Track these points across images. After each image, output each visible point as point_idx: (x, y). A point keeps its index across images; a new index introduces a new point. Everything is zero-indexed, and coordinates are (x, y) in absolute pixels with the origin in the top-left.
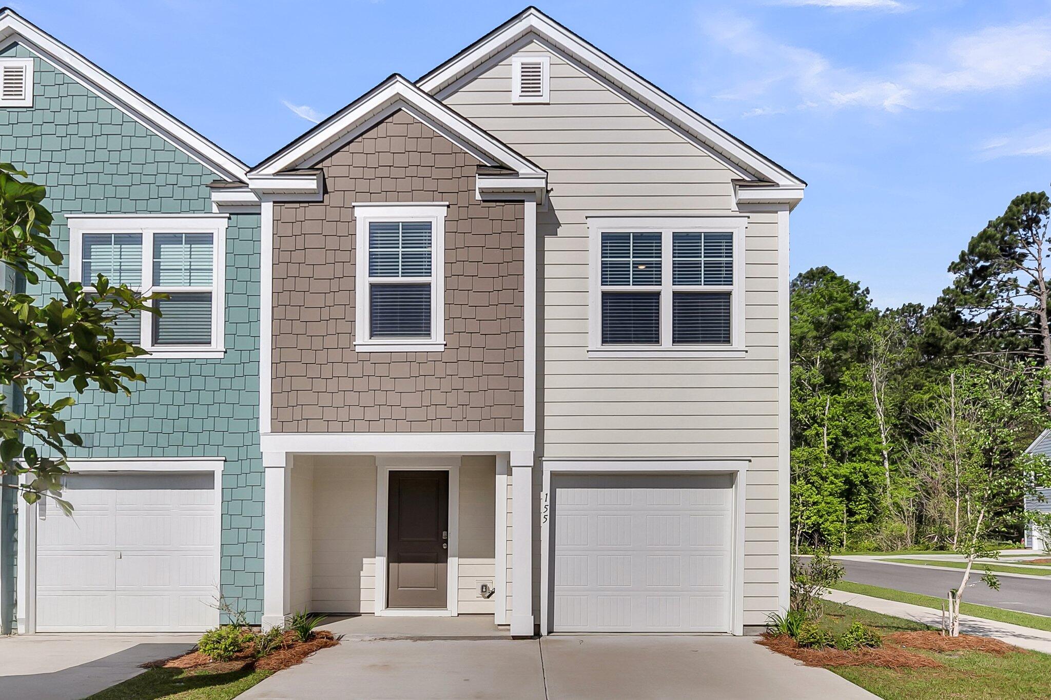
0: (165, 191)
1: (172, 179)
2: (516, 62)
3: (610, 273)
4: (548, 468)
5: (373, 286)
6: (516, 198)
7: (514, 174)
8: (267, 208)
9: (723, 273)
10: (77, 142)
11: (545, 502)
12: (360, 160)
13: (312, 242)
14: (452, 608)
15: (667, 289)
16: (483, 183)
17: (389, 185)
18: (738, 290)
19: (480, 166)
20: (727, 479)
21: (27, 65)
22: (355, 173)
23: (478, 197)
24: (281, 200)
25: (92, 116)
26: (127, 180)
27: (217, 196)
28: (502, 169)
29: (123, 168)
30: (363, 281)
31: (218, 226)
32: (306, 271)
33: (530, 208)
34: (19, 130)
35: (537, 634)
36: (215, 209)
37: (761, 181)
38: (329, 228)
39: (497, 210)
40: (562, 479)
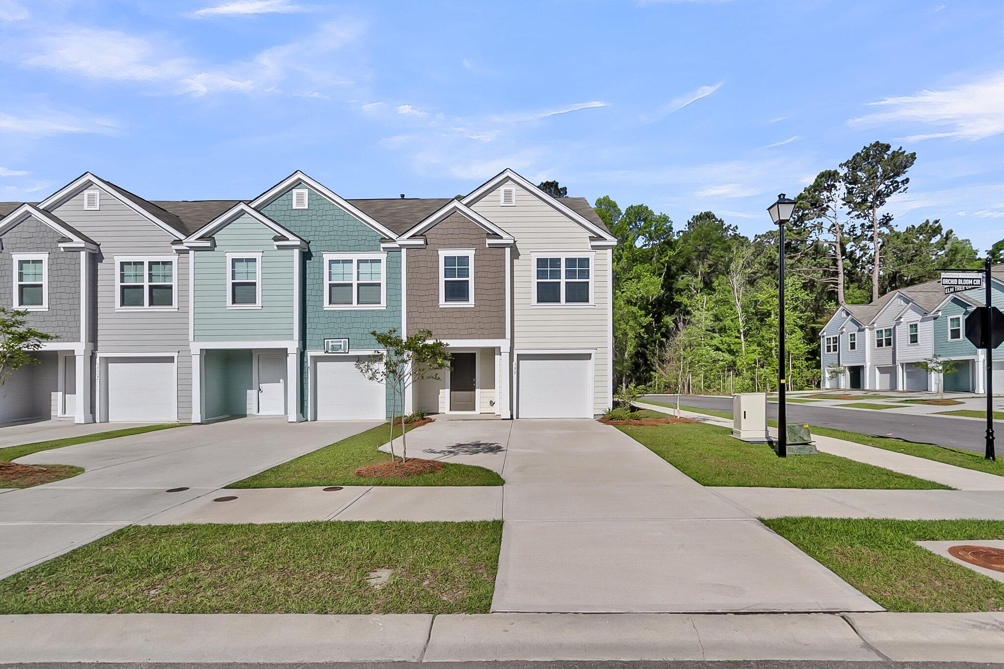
0: (362, 242)
1: (364, 238)
2: (502, 189)
3: (540, 274)
4: (516, 353)
5: (446, 282)
6: (503, 247)
7: (501, 238)
8: (404, 251)
9: (585, 274)
10: (326, 223)
11: (515, 366)
12: (440, 232)
13: (422, 264)
14: (478, 411)
15: (563, 281)
16: (489, 241)
17: (452, 241)
18: (591, 281)
19: (488, 234)
20: (588, 357)
21: (306, 191)
22: (438, 237)
23: (487, 246)
24: (409, 248)
25: (332, 212)
26: (346, 238)
27: (383, 245)
28: (496, 236)
29: (344, 233)
30: (442, 280)
31: (383, 256)
32: (419, 276)
33: (508, 250)
34: (302, 218)
35: (512, 418)
36: (382, 250)
37: (600, 238)
38: (428, 259)
39: (495, 251)
40: (521, 357)
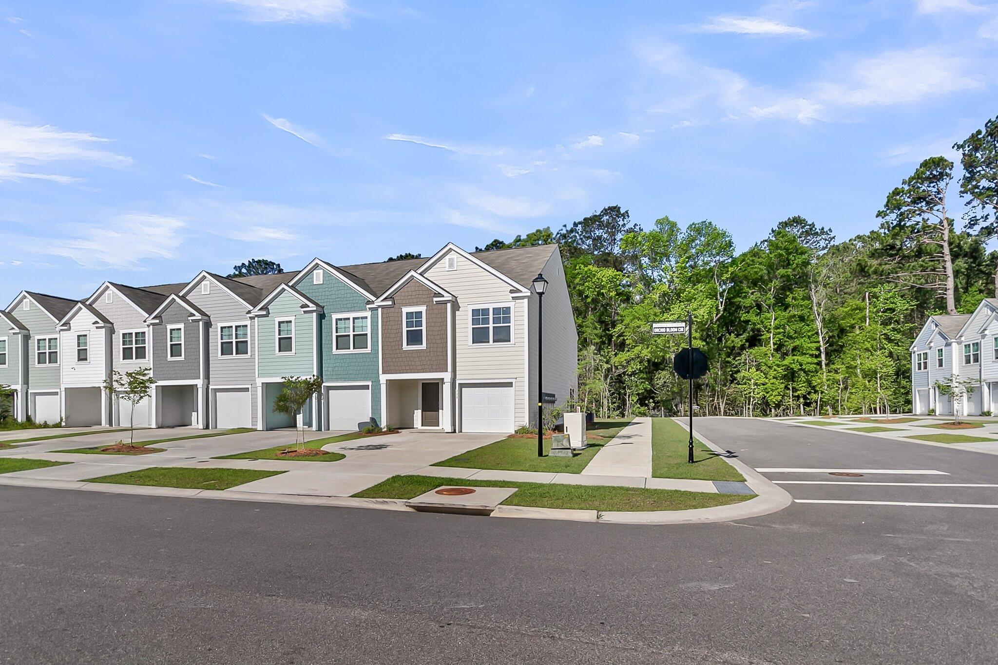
0: (355, 305)
1: (357, 301)
2: (447, 257)
3: (474, 321)
4: (458, 382)
5: (407, 331)
6: (445, 302)
7: (443, 296)
8: (380, 310)
9: (507, 320)
10: (334, 293)
11: (457, 392)
12: (403, 294)
13: (392, 319)
14: (440, 427)
15: (491, 326)
16: (435, 299)
17: (411, 301)
18: (512, 325)
19: (435, 293)
20: (510, 385)
21: (321, 271)
22: (402, 298)
23: (435, 303)
24: (383, 307)
25: (337, 285)
26: (346, 302)
27: (368, 306)
28: (439, 295)
29: (345, 299)
30: (405, 329)
31: (368, 314)
32: (390, 327)
33: (449, 305)
34: (320, 290)
35: (455, 432)
36: (368, 309)
37: (519, 291)
38: (396, 315)
39: (440, 306)
40: (462, 386)
